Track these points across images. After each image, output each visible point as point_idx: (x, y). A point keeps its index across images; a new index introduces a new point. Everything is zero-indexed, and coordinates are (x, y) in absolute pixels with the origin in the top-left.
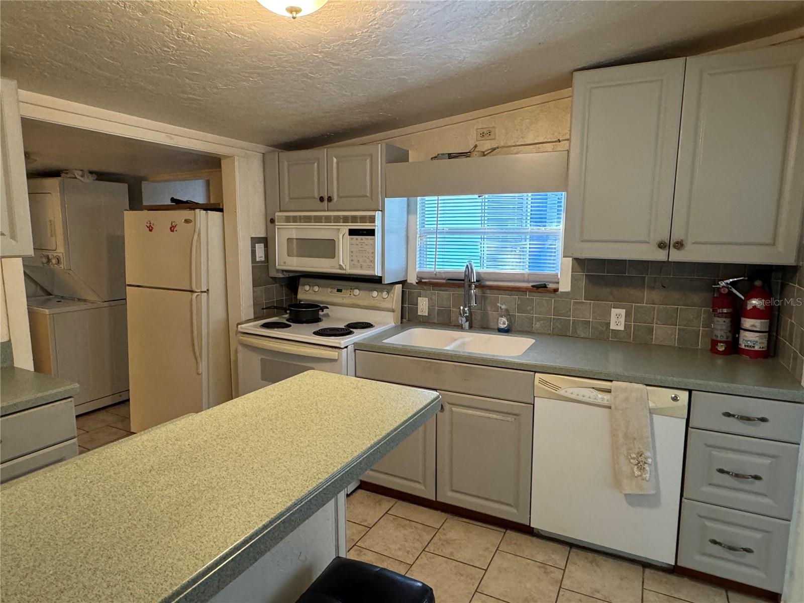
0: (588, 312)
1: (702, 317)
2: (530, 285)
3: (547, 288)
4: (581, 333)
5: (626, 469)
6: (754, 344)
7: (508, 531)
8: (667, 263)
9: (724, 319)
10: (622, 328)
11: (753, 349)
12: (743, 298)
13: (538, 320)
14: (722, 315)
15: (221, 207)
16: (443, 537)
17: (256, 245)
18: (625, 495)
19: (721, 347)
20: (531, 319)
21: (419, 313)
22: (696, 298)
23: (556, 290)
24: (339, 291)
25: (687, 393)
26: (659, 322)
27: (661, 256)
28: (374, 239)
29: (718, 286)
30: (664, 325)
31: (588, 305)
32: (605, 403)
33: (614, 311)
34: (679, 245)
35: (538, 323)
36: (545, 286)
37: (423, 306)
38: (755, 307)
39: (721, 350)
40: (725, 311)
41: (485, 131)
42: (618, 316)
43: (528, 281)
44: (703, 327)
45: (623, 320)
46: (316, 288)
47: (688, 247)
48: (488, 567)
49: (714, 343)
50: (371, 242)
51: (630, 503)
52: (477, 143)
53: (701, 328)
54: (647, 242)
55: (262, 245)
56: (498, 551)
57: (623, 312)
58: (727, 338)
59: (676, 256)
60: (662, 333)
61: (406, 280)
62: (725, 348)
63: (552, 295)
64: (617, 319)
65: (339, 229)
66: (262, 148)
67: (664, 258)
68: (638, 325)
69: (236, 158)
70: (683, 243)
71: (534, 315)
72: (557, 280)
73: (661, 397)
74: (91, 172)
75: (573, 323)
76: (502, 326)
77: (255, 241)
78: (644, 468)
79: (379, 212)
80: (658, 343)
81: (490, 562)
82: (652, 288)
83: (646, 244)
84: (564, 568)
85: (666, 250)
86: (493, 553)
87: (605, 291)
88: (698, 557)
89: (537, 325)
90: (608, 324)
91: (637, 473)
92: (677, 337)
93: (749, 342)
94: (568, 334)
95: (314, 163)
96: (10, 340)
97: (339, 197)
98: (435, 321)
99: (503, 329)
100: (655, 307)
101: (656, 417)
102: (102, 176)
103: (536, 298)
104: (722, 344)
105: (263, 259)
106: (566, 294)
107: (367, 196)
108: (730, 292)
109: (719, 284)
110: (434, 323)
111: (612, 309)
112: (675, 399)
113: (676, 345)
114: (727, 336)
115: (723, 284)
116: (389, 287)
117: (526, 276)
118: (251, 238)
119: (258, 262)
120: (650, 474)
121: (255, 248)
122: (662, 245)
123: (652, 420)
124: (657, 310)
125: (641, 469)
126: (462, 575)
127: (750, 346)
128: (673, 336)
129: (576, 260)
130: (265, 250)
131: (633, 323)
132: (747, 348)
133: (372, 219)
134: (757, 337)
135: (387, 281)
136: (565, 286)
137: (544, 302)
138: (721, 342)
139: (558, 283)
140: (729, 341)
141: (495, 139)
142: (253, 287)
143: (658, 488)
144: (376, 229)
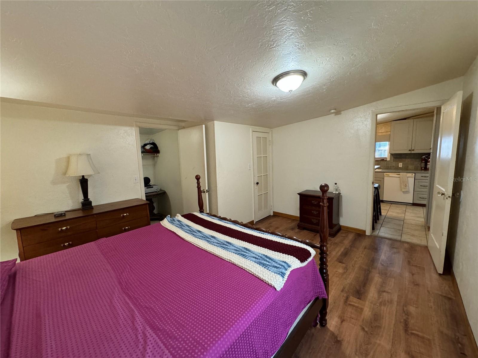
0: (394, 164)
1: (419, 163)
2: (380, 160)
4: (392, 168)
5: (403, 187)
8: (411, 153)
10: (401, 166)
18: (403, 192)
22: (418, 160)
23: (386, 160)
25: (414, 174)
27: (410, 152)
30: (411, 165)
32: (399, 176)
33: (400, 164)
34: (413, 150)
36: (384, 160)
40: (423, 162)
47: (415, 150)
49: (422, 168)
51: (404, 193)
53: (419, 166)
57: (402, 164)
60: (411, 167)
62: (424, 169)
68: (405, 166)
73: (409, 175)
75: (390, 166)
82: (408, 159)
83: (406, 150)
87: (397, 160)
88: (417, 201)
90: (399, 166)
91: (405, 187)
100: (409, 162)
101: (409, 178)
103: (382, 162)
106: (389, 161)
108: (425, 158)
109: (422, 157)
112: (412, 175)
122: (410, 150)
123: (408, 179)
125: (406, 187)
128: (413, 167)
129: (391, 154)
137: (384, 163)
139: (387, 159)
140: (425, 167)
143: (409, 189)
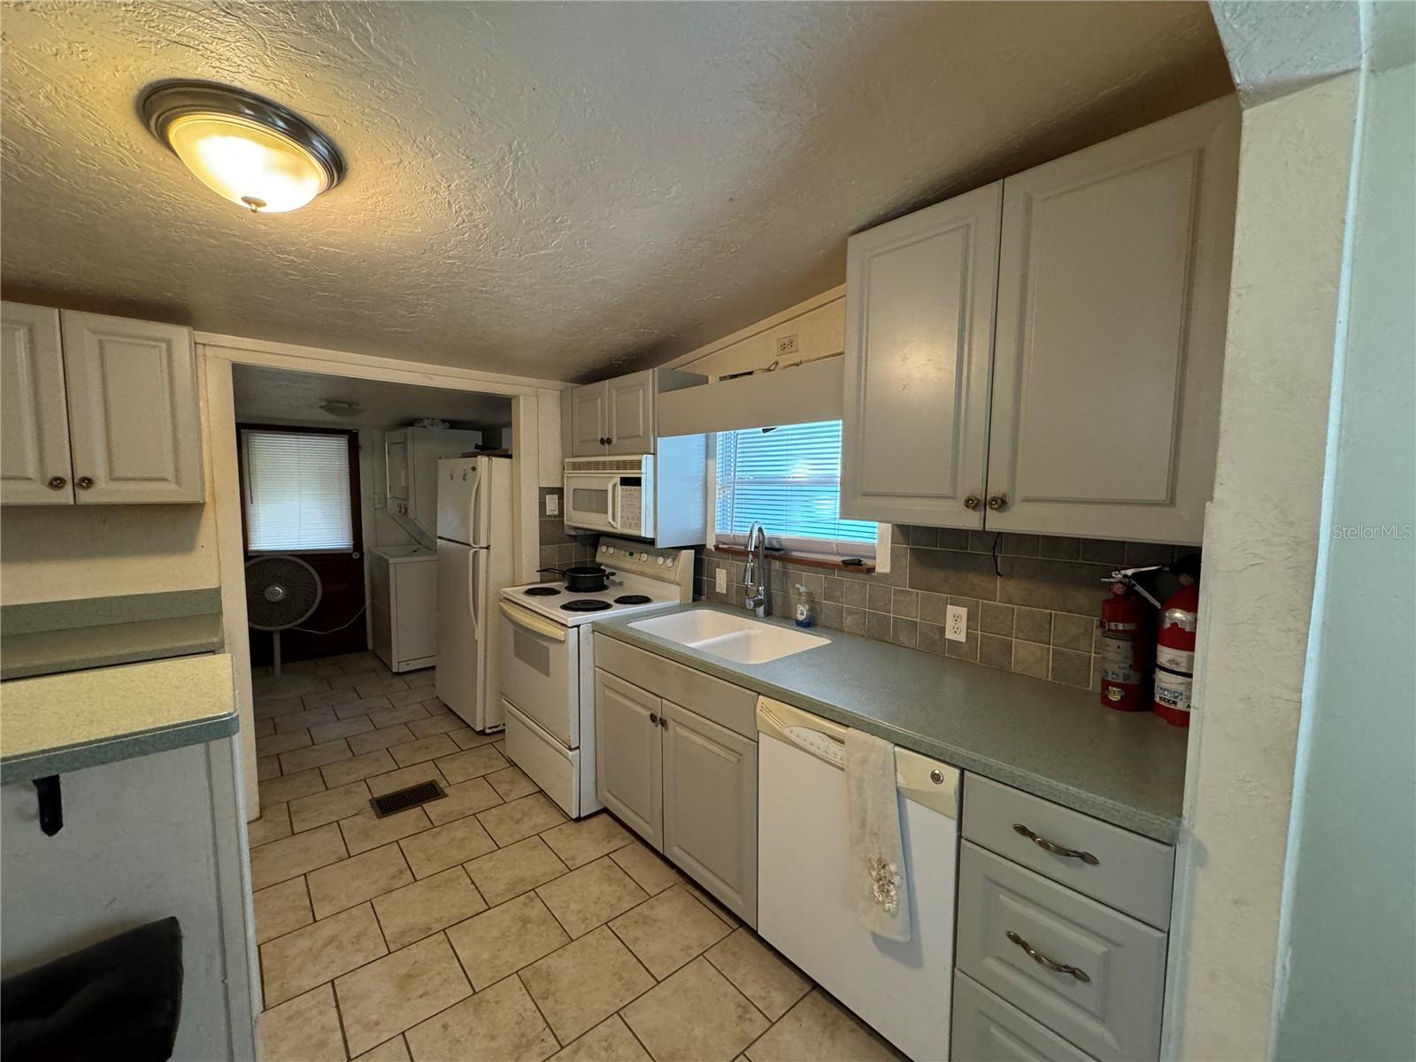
1: (1094, 635)
2: (839, 559)
3: (861, 565)
4: (904, 638)
6: (1175, 697)
7: (740, 929)
8: (982, 535)
9: (1119, 643)
10: (962, 638)
11: (1172, 707)
12: (1158, 605)
13: (850, 613)
14: (1116, 635)
15: (510, 453)
16: (647, 912)
17: (547, 496)
19: (1115, 695)
20: (840, 611)
21: (717, 590)
23: (872, 570)
24: (631, 554)
26: (1020, 635)
27: (970, 521)
28: (641, 490)
29: (1112, 580)
30: (1029, 640)
31: (914, 595)
32: (838, 761)
33: (951, 610)
35: (849, 618)
36: (859, 563)
37: (721, 580)
38: (1174, 625)
39: (1113, 699)
40: (1121, 627)
41: (786, 341)
42: (957, 618)
43: (838, 554)
44: (1095, 653)
45: (963, 625)
46: (611, 550)
47: (1016, 506)
48: (664, 979)
49: (1105, 685)
50: (636, 494)
52: (778, 358)
53: (1093, 655)
54: (952, 498)
55: (556, 497)
56: (701, 957)
57: (963, 611)
58: (1126, 677)
59: (997, 522)
60: (1027, 654)
61: (705, 545)
62: (1122, 697)
63: (866, 576)
64: (956, 624)
65: (611, 477)
66: (559, 385)
67: (977, 526)
68: (989, 638)
69: (521, 398)
70: (1007, 500)
71: (845, 606)
72: (873, 555)
74: (444, 421)
75: (894, 621)
76: (801, 618)
77: (545, 492)
78: (888, 890)
79: (649, 456)
80: (1019, 670)
81: (675, 972)
83: (951, 501)
84: (774, 1021)
85: (981, 511)
86: (691, 958)
87: (939, 575)
89: (848, 621)
90: (943, 630)
91: (877, 896)
92: (1050, 664)
93: (1166, 693)
94: (887, 638)
95: (597, 399)
96: (220, 587)
97: (619, 438)
98: (734, 602)
99: (802, 622)
100: (1013, 609)
101: (908, 804)
102: (454, 425)
103: (848, 580)
104: (1115, 689)
105: (556, 513)
106: (885, 575)
107: (639, 436)
108: (1134, 593)
109: (1112, 577)
110: (732, 604)
111: (948, 606)
113: (1050, 679)
114: (1124, 676)
115: (1118, 576)
116: (675, 552)
117: (834, 546)
118: (540, 488)
119: (550, 516)
120: (898, 904)
121: (545, 499)
122: (971, 503)
123: (903, 807)
124: (1018, 615)
125: (883, 891)
126: (620, 979)
127: (1169, 701)
128: (1044, 663)
129: (897, 526)
130: (559, 503)
131: (979, 633)
132: (1163, 703)
133: (638, 465)
134: (1182, 684)
135: (660, 544)
136: (883, 565)
137: (857, 587)
138: (1114, 685)
139: (875, 559)
140: (1130, 685)
141: (797, 351)
142: (541, 544)
144: (643, 477)
